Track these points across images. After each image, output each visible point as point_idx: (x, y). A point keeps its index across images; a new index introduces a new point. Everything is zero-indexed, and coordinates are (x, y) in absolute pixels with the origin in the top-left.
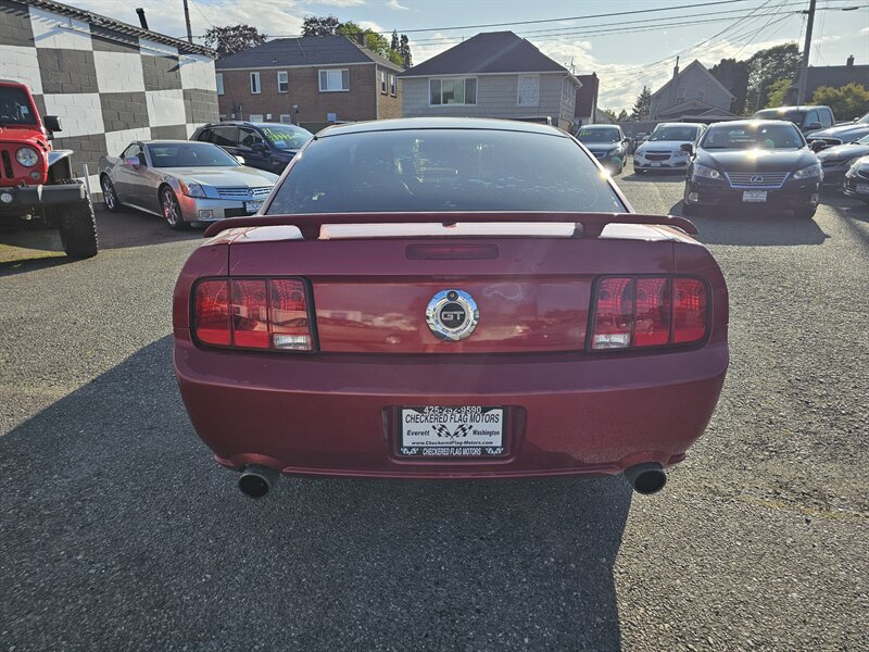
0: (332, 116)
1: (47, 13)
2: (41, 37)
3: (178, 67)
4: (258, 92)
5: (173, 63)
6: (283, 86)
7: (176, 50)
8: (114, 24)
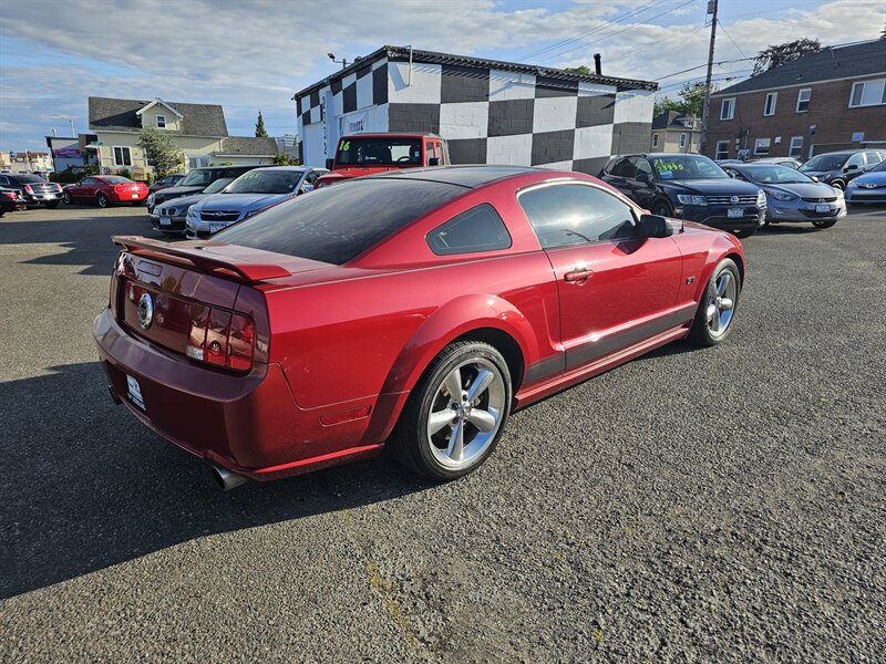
0: (858, 136)
1: (503, 73)
2: (495, 93)
3: (613, 103)
4: (772, 113)
5: (610, 100)
6: (803, 105)
7: (615, 88)
8: (558, 73)
